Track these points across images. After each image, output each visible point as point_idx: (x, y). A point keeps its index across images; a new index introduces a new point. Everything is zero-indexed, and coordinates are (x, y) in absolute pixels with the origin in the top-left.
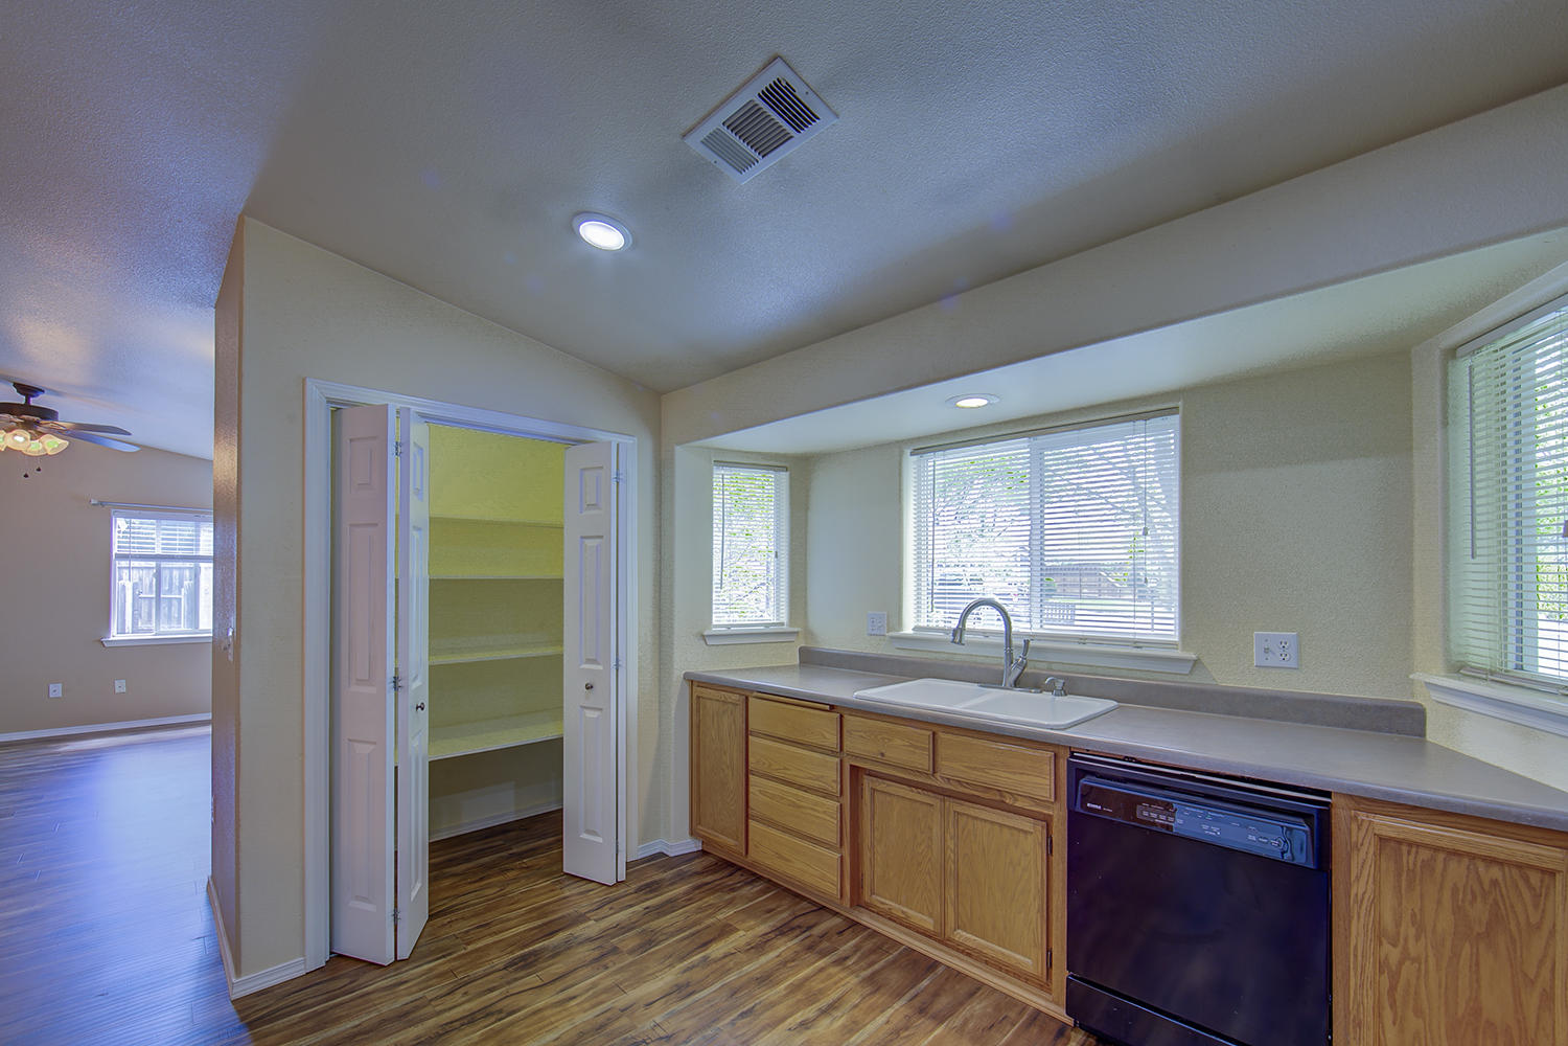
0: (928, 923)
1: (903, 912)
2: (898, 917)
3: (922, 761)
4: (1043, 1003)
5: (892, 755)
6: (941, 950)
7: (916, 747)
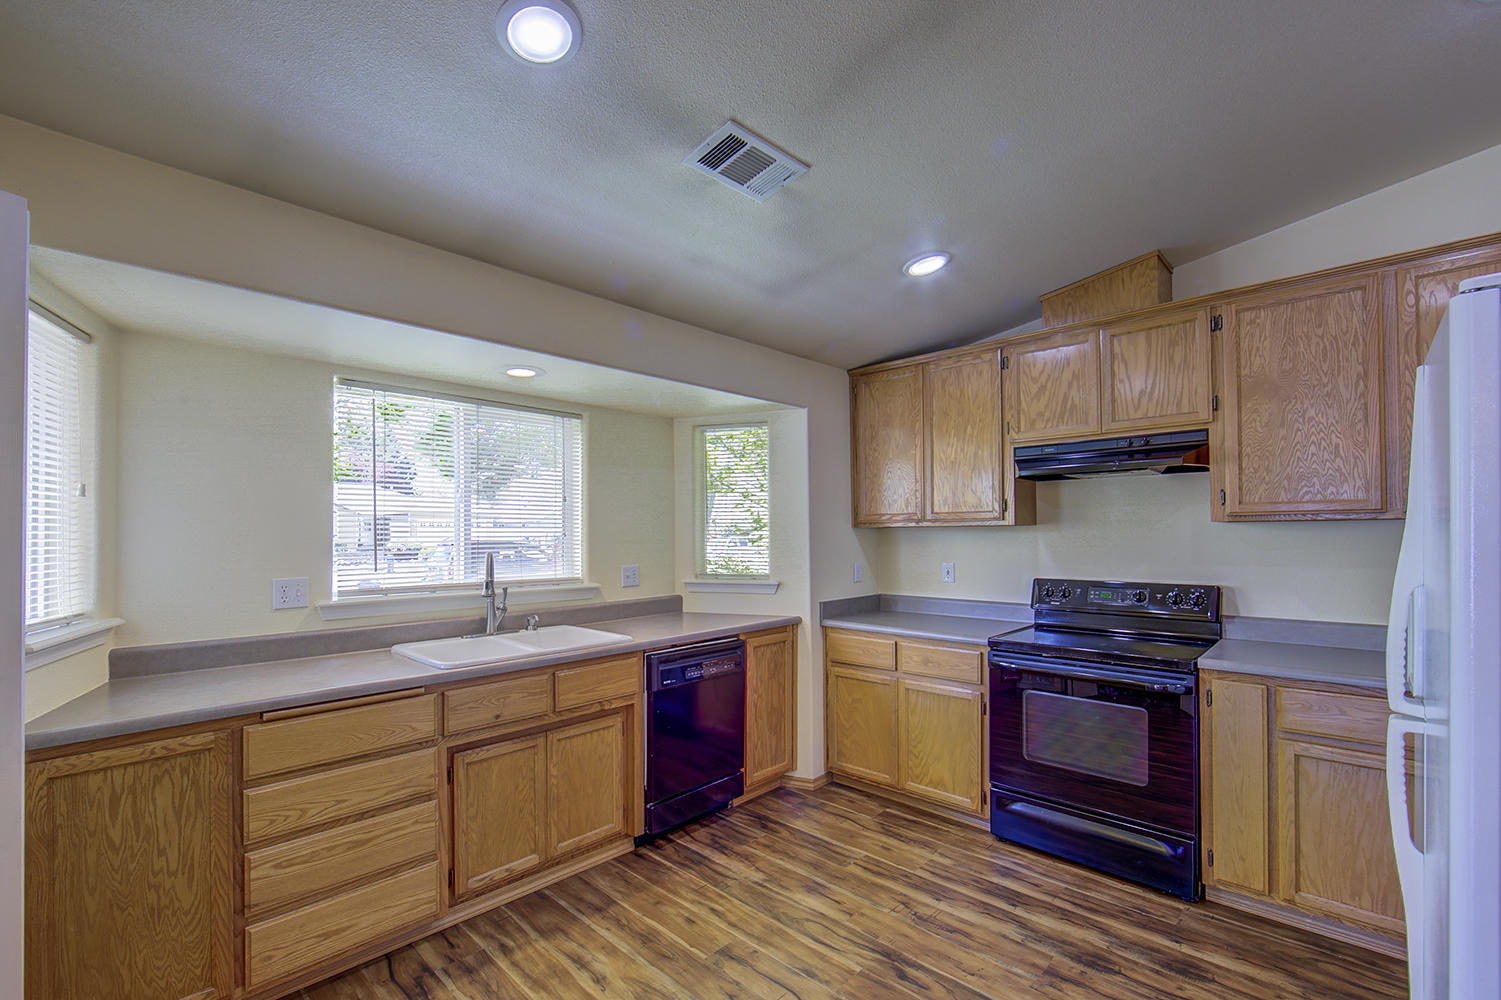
0: (532, 860)
1: (507, 870)
2: (503, 879)
3: (542, 705)
4: (615, 851)
5: (508, 713)
6: (536, 880)
7: (535, 694)
